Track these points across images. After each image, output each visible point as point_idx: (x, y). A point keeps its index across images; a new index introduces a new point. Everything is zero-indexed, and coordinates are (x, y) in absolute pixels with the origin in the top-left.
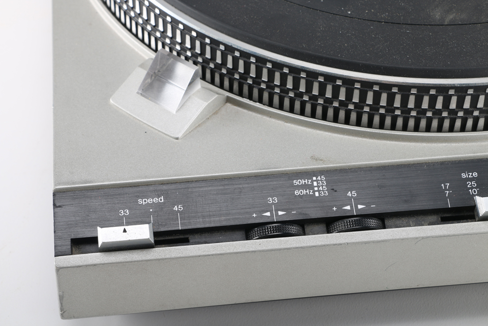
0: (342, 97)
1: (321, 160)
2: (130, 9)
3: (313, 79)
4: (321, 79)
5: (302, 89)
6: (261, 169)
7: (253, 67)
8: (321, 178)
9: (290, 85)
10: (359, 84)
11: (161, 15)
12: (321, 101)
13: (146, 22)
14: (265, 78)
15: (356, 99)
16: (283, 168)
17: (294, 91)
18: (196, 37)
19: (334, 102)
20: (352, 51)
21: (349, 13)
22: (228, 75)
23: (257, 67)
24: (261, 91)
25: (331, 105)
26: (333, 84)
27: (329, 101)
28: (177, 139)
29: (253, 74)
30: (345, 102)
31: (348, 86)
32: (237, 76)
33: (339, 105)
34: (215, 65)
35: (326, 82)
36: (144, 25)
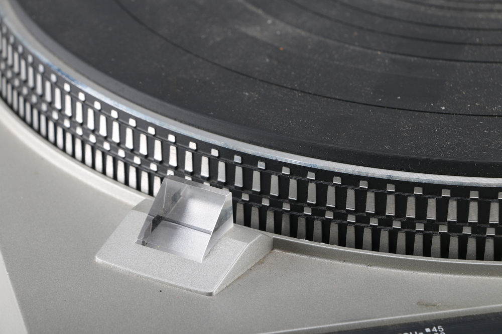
0: (452, 216)
1: (434, 305)
2: (103, 139)
3: (406, 194)
4: (418, 191)
5: (390, 211)
6: (346, 321)
7: (312, 188)
8: (437, 328)
9: (370, 208)
10: (477, 193)
11: (157, 136)
12: (420, 227)
13: (132, 154)
14: (331, 203)
15: (473, 218)
16: (379, 317)
17: (377, 216)
18: (219, 157)
19: (441, 227)
20: (459, 150)
21: (443, 108)
22: (272, 208)
23: (318, 186)
24: (326, 224)
25: (436, 232)
26: (437, 197)
27: (432, 226)
28: (210, 294)
29: (312, 199)
30: (457, 224)
31: (460, 198)
32: (286, 207)
33: (449, 230)
34: (250, 196)
35: (426, 196)
36: (127, 159)
